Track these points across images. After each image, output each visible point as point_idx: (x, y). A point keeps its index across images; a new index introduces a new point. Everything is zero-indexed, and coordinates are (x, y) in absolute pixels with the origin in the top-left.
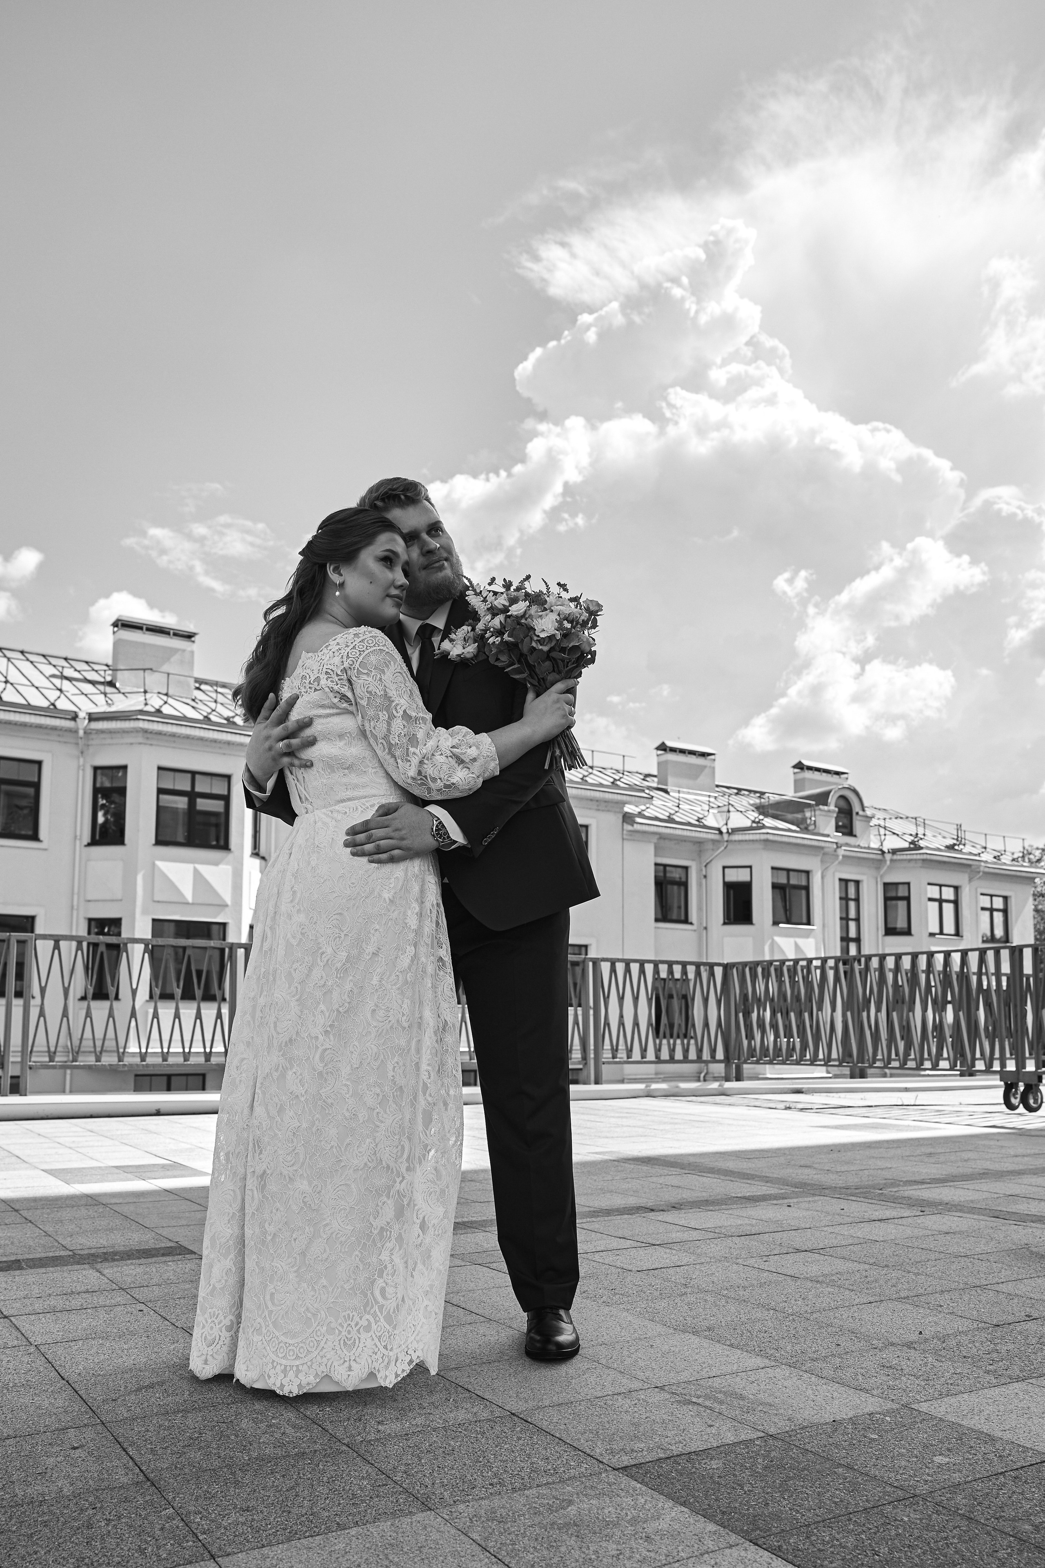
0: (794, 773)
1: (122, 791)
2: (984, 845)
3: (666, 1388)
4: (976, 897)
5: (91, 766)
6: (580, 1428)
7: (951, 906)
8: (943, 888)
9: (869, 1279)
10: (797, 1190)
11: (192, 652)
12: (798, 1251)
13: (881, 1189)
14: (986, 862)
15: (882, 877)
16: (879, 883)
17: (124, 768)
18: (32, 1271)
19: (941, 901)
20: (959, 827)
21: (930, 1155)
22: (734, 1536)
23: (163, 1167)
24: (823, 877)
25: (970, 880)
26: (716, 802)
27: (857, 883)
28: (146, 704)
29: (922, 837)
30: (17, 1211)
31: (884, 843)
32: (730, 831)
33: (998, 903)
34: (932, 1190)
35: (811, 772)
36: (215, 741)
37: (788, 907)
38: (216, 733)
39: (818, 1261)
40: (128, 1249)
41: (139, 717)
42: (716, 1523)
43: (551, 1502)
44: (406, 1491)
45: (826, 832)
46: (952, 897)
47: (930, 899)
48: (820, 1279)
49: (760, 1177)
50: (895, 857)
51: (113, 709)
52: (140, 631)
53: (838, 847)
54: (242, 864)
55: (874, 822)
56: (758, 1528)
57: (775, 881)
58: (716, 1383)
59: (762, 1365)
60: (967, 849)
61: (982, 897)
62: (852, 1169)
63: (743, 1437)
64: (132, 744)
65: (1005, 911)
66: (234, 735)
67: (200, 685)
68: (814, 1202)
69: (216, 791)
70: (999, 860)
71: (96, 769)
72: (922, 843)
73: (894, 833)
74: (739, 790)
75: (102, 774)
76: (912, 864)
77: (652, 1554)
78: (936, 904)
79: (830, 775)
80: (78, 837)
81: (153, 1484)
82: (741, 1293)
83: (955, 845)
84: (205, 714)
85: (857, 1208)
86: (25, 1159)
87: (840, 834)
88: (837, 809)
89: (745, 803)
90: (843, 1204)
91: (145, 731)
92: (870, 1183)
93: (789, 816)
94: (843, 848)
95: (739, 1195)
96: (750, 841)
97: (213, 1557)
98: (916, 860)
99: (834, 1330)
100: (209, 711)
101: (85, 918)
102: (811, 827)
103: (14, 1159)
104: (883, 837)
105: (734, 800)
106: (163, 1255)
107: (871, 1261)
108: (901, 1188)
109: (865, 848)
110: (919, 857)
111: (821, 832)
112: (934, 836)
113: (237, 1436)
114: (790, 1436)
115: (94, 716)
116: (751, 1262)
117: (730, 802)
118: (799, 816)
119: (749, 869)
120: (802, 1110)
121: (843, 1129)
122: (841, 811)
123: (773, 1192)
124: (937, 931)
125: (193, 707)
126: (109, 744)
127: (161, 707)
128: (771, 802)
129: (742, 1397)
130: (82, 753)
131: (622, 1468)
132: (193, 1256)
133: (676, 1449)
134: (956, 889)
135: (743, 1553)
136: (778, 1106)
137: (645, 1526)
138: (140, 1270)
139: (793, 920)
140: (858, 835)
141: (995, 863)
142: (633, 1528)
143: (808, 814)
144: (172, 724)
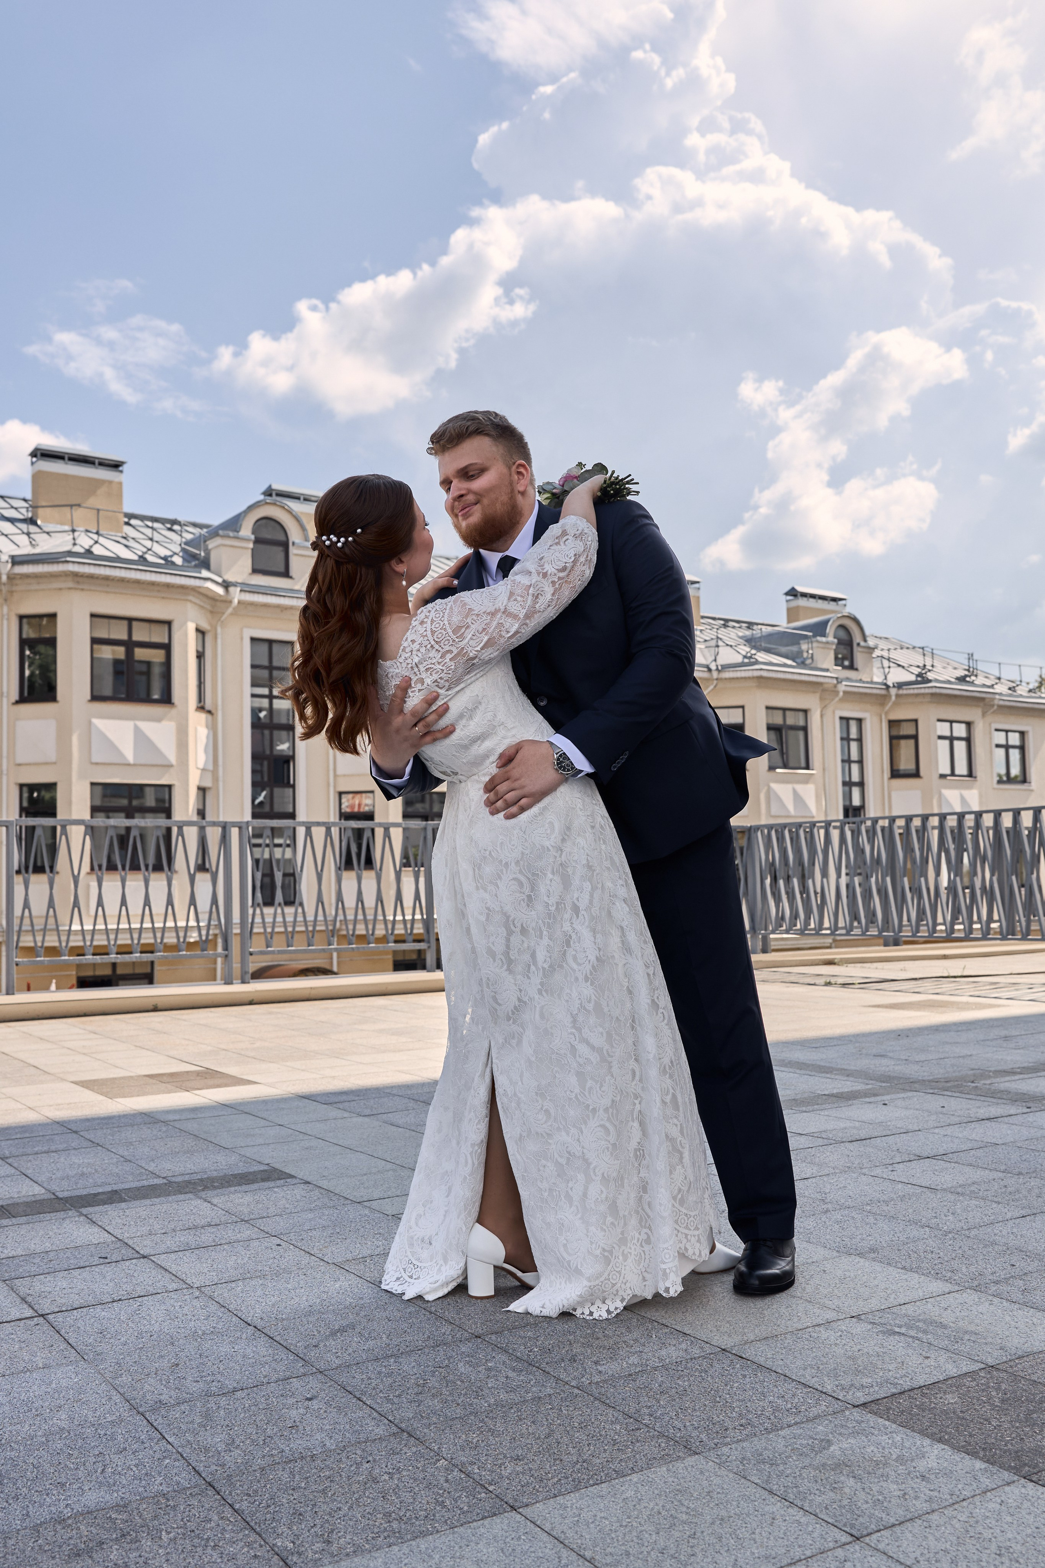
0: (787, 601)
1: (52, 642)
2: (998, 675)
3: (863, 1317)
4: (990, 733)
5: (17, 615)
6: (799, 1363)
7: (963, 744)
8: (954, 725)
9: (1009, 1189)
10: (884, 1084)
11: (120, 484)
12: (920, 1158)
13: (973, 1082)
14: (1000, 694)
15: (887, 713)
16: (884, 720)
17: (53, 616)
18: (137, 1203)
19: (951, 739)
20: (970, 656)
21: (1006, 1038)
22: (1006, 1473)
23: (198, 1074)
24: (822, 716)
25: (984, 714)
26: (702, 636)
27: (860, 721)
28: (75, 544)
29: (930, 668)
30: (76, 1132)
31: (889, 677)
32: (720, 668)
33: (1014, 739)
34: (1028, 1081)
35: (805, 599)
36: (153, 584)
37: (785, 750)
38: (153, 574)
39: (946, 1169)
40: (221, 1174)
41: (68, 559)
42: (981, 1459)
43: (810, 1443)
44: (661, 1435)
45: (825, 666)
46: (963, 734)
47: (940, 737)
48: (959, 1190)
49: (838, 1070)
50: (901, 692)
51: (37, 551)
52: (61, 461)
53: (838, 683)
54: (187, 720)
55: (877, 653)
56: (1025, 1465)
57: (771, 722)
58: (910, 1309)
59: (947, 1290)
60: (979, 680)
61: (997, 733)
62: (931, 1058)
63: (965, 1369)
64: (60, 589)
65: (1022, 748)
66: (173, 577)
67: (130, 519)
68: (909, 1098)
69: (156, 639)
70: (1015, 691)
71: (21, 618)
72: (930, 676)
73: (899, 665)
74: (727, 621)
75: (29, 624)
76: (919, 699)
77: (936, 1494)
78: (947, 742)
79: (826, 602)
80: (5, 694)
81: (411, 1436)
82: (885, 1208)
83: (966, 676)
84: (140, 553)
85: (957, 1105)
86: (45, 1069)
87: (840, 668)
88: (836, 641)
89: (733, 636)
90: (941, 1101)
91: (76, 575)
92: (957, 1074)
93: (784, 650)
94: (844, 683)
95: (827, 1093)
96: (742, 678)
97: (513, 1508)
98: (923, 695)
99: (1000, 1248)
100: (145, 550)
101: (16, 784)
102: (809, 661)
103: (33, 1070)
104: (887, 670)
105: (722, 633)
106: (263, 1180)
107: (1003, 1168)
108: (994, 1080)
109: (867, 683)
110: (927, 691)
111: (820, 666)
112: (944, 668)
113: (462, 1381)
114: (1011, 1367)
115: (17, 559)
116: (878, 1171)
117: (720, 636)
118: (794, 649)
119: (741, 710)
120: (844, 985)
121: (899, 1009)
122: (840, 642)
123: (859, 1088)
124: (948, 772)
125: (126, 546)
126: (36, 590)
127: (91, 547)
128: (764, 634)
129: (945, 1327)
130: (6, 600)
131: (861, 1405)
132: (294, 1181)
133: (907, 1384)
134: (969, 724)
135: (1023, 1490)
136: (817, 982)
137: (914, 1464)
138: (248, 1198)
139: (791, 765)
140: (859, 668)
141: (1010, 695)
142: (904, 1467)
143: (804, 647)
144: (105, 566)
